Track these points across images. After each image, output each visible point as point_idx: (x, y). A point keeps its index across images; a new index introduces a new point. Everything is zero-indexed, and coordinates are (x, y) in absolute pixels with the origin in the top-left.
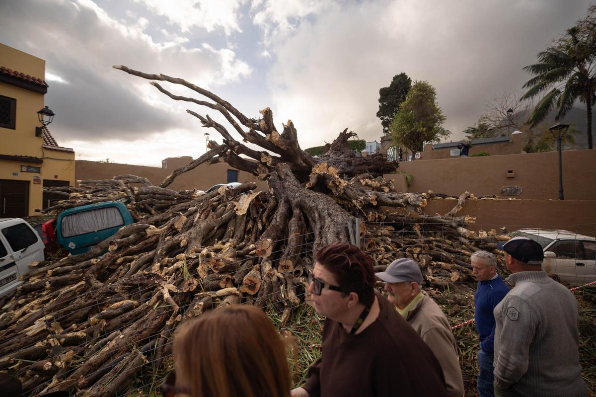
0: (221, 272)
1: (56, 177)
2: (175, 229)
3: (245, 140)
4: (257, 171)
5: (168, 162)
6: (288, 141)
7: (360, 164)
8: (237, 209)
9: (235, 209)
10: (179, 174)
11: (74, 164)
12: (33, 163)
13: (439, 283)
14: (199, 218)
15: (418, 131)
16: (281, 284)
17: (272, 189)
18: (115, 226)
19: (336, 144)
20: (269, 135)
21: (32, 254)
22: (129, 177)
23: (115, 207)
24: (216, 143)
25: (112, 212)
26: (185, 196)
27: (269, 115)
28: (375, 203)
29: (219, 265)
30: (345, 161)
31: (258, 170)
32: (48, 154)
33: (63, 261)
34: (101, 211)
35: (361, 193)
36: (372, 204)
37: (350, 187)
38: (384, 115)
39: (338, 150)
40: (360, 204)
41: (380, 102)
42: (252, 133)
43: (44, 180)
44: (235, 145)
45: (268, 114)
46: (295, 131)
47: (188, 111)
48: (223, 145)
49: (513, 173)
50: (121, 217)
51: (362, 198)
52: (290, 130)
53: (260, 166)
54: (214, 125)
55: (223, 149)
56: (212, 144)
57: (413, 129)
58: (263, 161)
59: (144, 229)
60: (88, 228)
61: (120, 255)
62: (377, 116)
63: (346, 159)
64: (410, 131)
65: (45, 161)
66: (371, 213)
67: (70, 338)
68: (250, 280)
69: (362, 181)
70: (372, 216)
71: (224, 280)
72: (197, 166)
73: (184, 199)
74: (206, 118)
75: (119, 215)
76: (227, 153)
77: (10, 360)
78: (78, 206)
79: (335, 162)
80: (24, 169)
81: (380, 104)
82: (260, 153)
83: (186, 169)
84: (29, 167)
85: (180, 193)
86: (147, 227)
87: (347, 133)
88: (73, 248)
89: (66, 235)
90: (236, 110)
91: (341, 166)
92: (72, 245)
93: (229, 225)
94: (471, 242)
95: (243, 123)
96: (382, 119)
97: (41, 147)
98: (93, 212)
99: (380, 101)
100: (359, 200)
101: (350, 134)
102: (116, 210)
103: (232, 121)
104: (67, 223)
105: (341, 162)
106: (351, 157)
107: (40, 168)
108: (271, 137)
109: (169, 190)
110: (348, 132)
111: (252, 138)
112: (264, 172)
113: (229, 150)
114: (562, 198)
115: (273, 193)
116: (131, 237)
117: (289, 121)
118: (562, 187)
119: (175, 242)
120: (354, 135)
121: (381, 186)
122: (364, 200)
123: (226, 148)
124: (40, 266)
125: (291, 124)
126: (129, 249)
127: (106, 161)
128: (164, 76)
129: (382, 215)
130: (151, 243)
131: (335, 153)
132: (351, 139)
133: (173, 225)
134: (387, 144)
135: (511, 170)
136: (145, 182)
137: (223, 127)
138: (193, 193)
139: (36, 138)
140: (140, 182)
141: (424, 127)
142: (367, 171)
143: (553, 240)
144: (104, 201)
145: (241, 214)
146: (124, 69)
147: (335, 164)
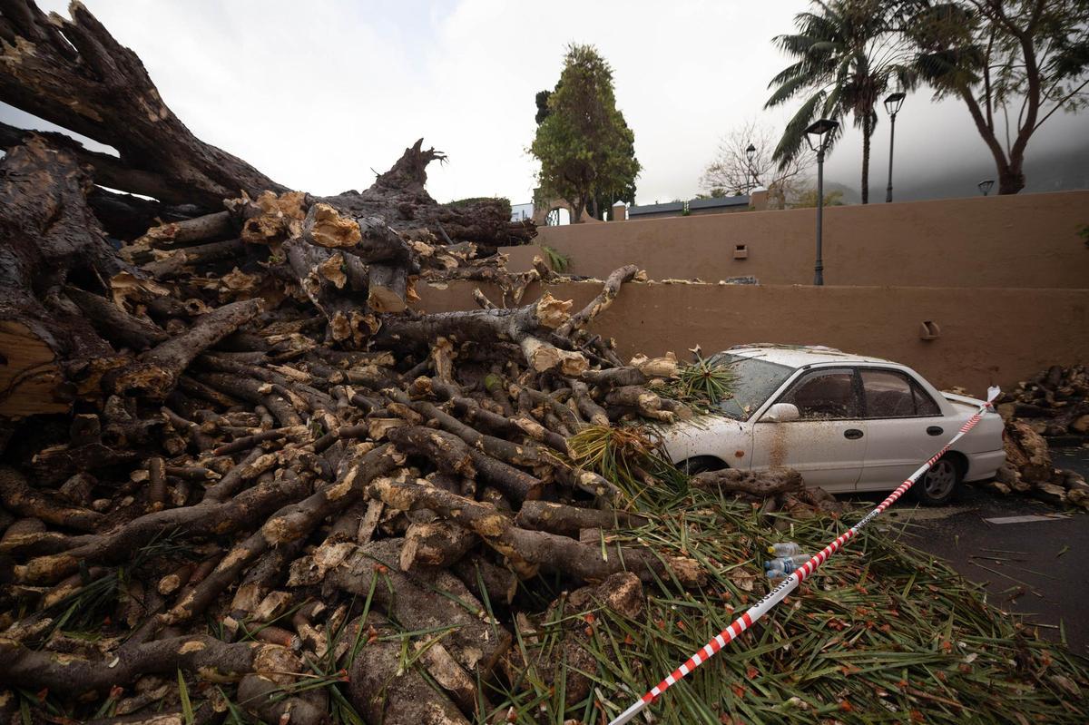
19: (392, 173)
28: (339, 282)
30: (396, 207)
36: (334, 283)
40: (316, 290)
41: (538, 122)
49: (745, 250)
51: (315, 269)
63: (402, 203)
66: (338, 314)
70: (339, 322)
81: (538, 125)
87: (422, 149)
94: (590, 389)
99: (538, 119)
100: (311, 275)
101: (430, 155)
105: (380, 206)
106: (418, 202)
110: (424, 148)
114: (821, 283)
118: (821, 261)
120: (439, 158)
121: (435, 253)
122: (319, 273)
129: (371, 320)
134: (545, 204)
135: (741, 244)
143: (793, 370)
147: (361, 210)
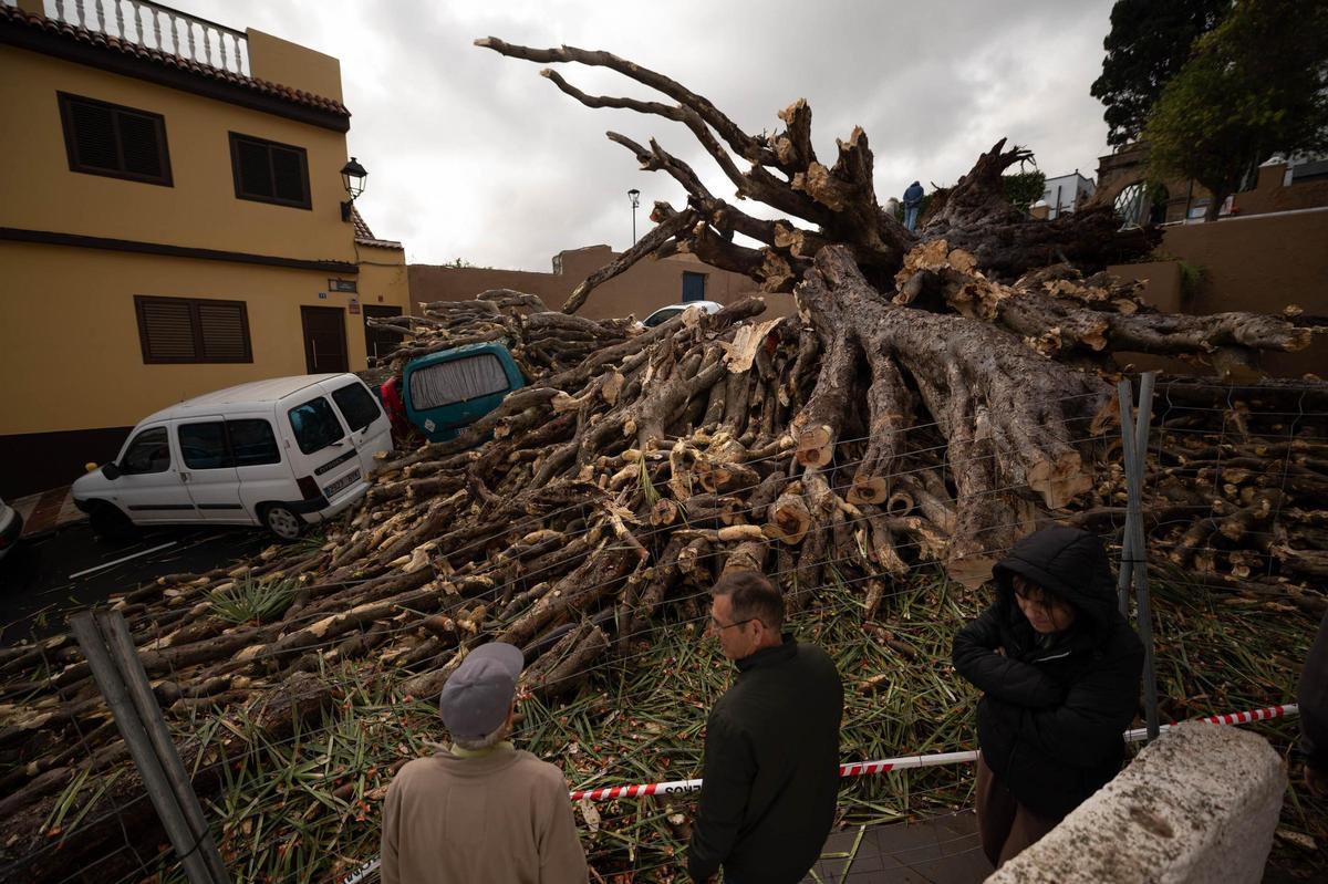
0: (721, 492)
1: (381, 299)
2: (604, 400)
3: (740, 195)
4: (762, 270)
5: (567, 259)
6: (849, 186)
7: (1037, 241)
8: (730, 360)
9: (725, 358)
10: (601, 282)
11: (406, 271)
12: (343, 272)
13: (1315, 568)
14: (654, 377)
15: (1250, 123)
16: (857, 527)
17: (808, 311)
18: (495, 390)
19: (967, 188)
20: (802, 175)
21: (376, 436)
22: (505, 295)
23: (493, 354)
24: (670, 207)
25: (488, 364)
26: (613, 331)
27: (804, 120)
28: (1098, 345)
29: (717, 476)
30: (993, 233)
31: (765, 267)
32: (365, 255)
33: (421, 453)
34: (470, 360)
35: (1053, 319)
36: (1091, 346)
37: (1019, 303)
38: (1119, 87)
39: (970, 205)
41: (1106, 48)
42: (758, 175)
43: (364, 306)
44: (715, 209)
45: (800, 119)
46: (869, 156)
47: (609, 134)
48: (687, 210)
50: (503, 375)
51: (1057, 330)
52: (857, 158)
53: (769, 258)
54: (667, 163)
55: (687, 221)
56: (662, 211)
57: (1231, 119)
58: (779, 243)
59: (549, 398)
60: (451, 395)
61: (514, 446)
62: (1093, 94)
63: (998, 227)
64: (1219, 127)
65: (361, 268)
67: (470, 583)
68: (787, 514)
69: (1049, 285)
71: (730, 508)
72: (632, 263)
73: (610, 338)
74: (648, 148)
75: (499, 366)
76: (695, 230)
77: (389, 607)
78: (432, 352)
79: (965, 236)
80: (334, 285)
81: (1107, 53)
82: (771, 224)
83: (610, 272)
84: (339, 282)
85: (602, 326)
86: (554, 395)
87: (1002, 152)
88: (432, 430)
89: (419, 406)
90: (723, 116)
91: (982, 246)
92: (430, 425)
93: (712, 394)
95: (739, 150)
96: (1106, 102)
97: (351, 241)
98: (457, 364)
99: (1109, 43)
100: (1049, 335)
101: (1014, 156)
102: (495, 360)
103: (713, 148)
104: (418, 384)
105: (981, 235)
106: (1010, 221)
107: (355, 283)
108: (805, 180)
109: (580, 318)
110: (1006, 150)
111: (757, 187)
112: (780, 272)
113: (700, 223)
115: (808, 322)
116: (527, 412)
117: (857, 129)
119: (612, 426)
120: (1023, 159)
121: (1110, 297)
122: (1063, 335)
123: (693, 218)
124: (390, 458)
125: (862, 139)
126: (528, 436)
127: (455, 264)
128: (570, 48)
130: (562, 425)
131: (961, 214)
132: (1012, 170)
133: (599, 391)
134: (1119, 176)
136: (534, 303)
137: (687, 166)
138: (628, 324)
139: (342, 223)
140: (525, 304)
141: (1275, 109)
142: (1062, 256)
144: (472, 342)
145: (740, 371)
146: (495, 44)
147: (966, 243)
